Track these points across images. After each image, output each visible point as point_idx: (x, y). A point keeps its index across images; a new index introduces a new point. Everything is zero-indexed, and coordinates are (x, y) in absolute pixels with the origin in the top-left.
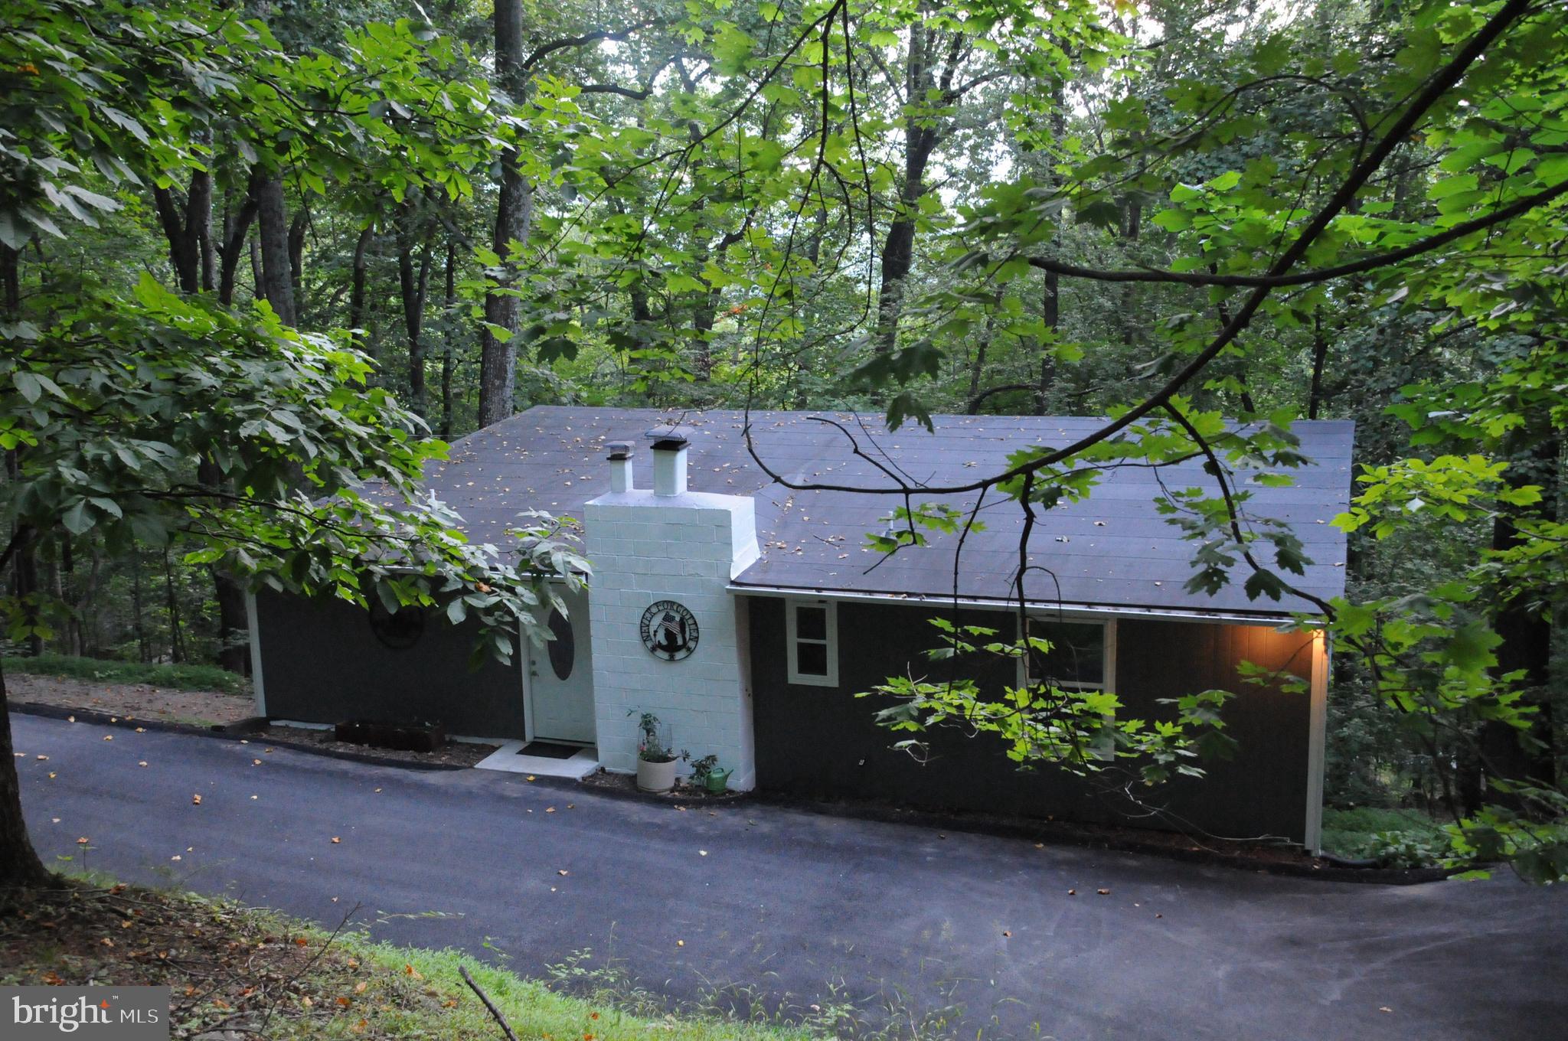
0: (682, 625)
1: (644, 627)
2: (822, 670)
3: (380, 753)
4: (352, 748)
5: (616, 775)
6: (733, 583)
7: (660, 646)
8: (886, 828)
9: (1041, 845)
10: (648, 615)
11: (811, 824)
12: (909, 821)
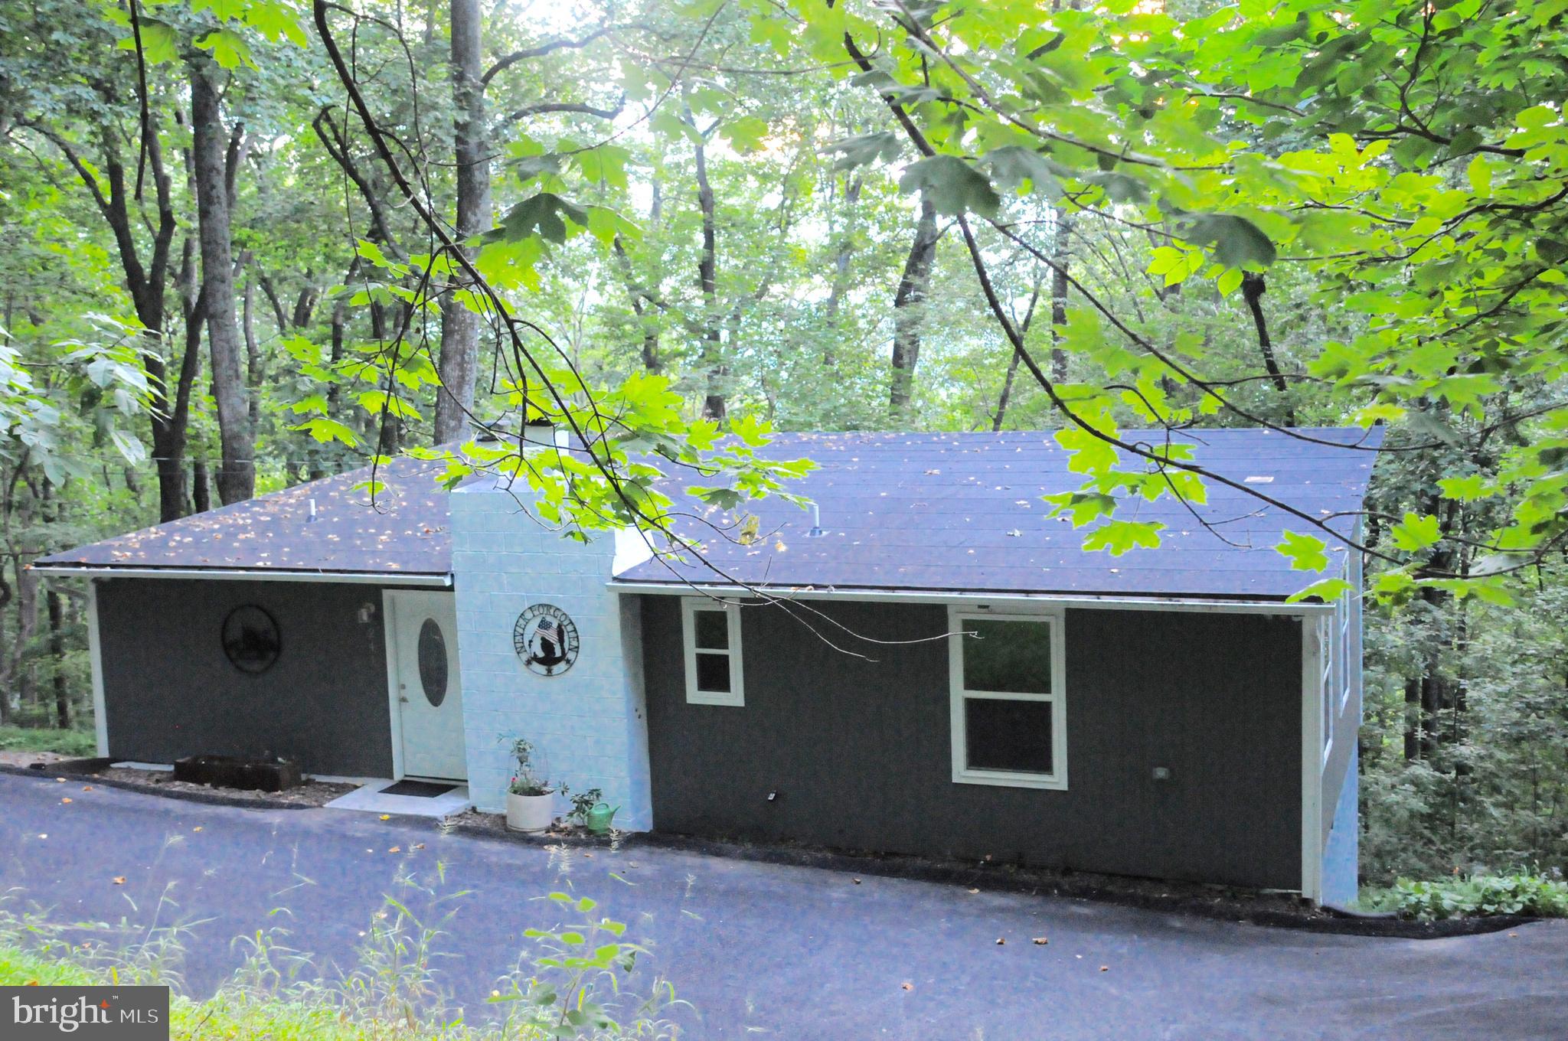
0: (560, 633)
1: (518, 635)
2: (724, 686)
3: (222, 792)
4: (191, 787)
5: (486, 815)
6: (615, 579)
7: (535, 658)
8: (794, 872)
9: (976, 891)
10: (521, 622)
11: (707, 868)
12: (823, 865)
